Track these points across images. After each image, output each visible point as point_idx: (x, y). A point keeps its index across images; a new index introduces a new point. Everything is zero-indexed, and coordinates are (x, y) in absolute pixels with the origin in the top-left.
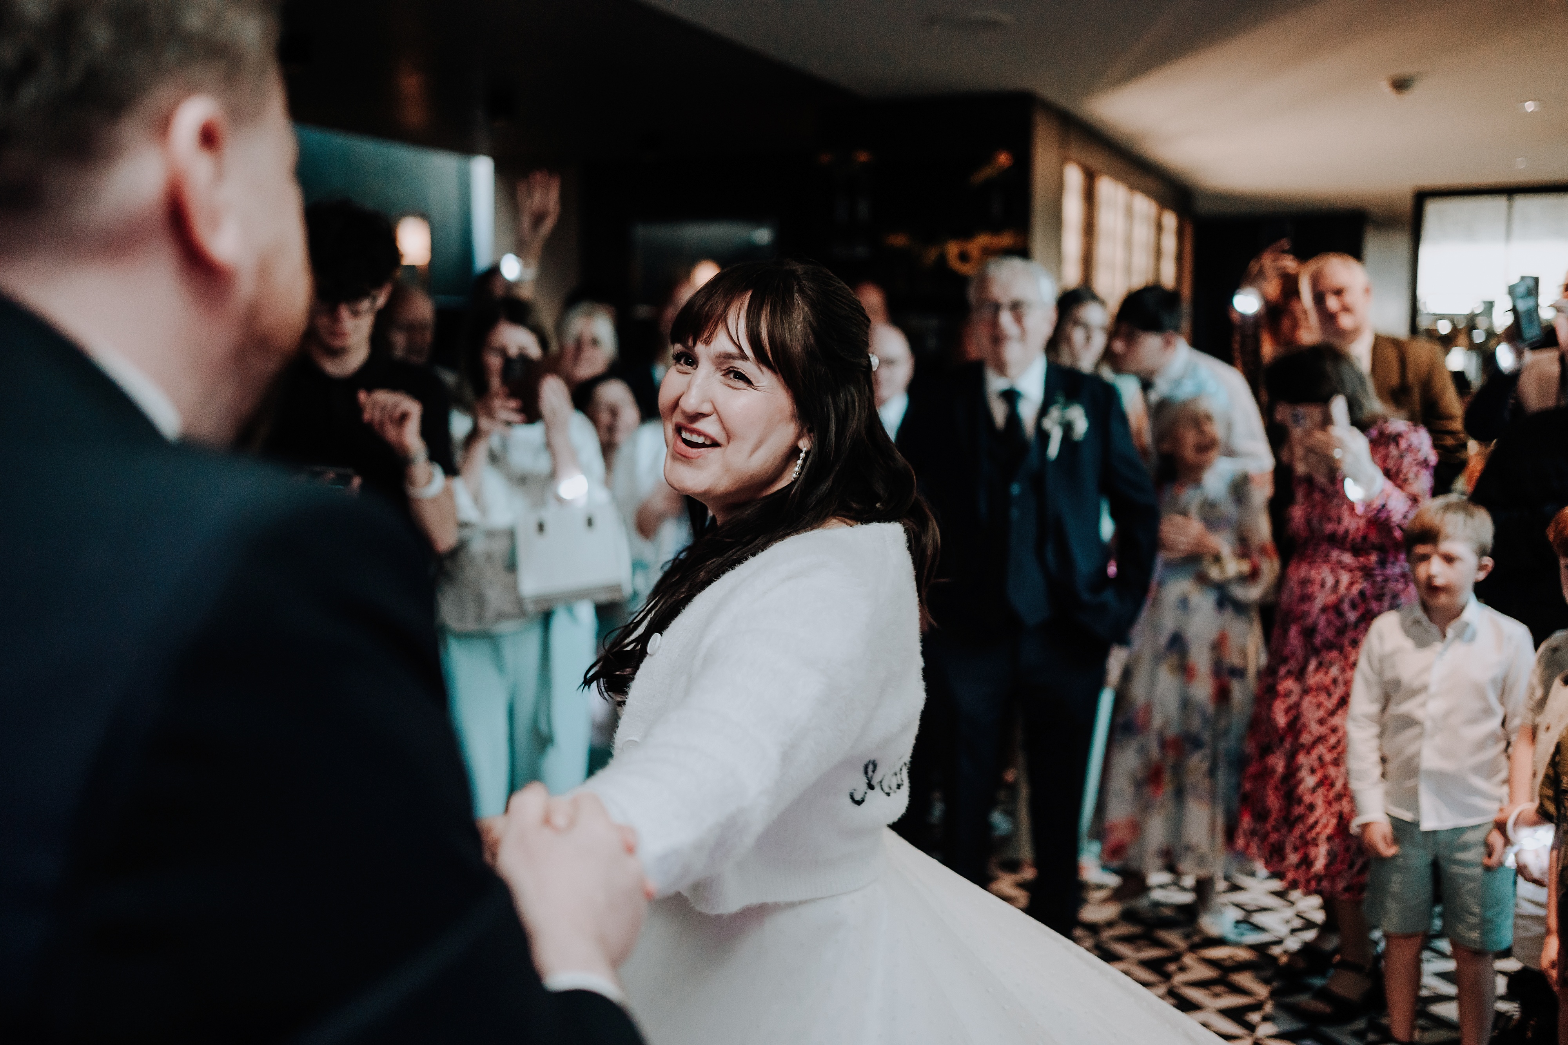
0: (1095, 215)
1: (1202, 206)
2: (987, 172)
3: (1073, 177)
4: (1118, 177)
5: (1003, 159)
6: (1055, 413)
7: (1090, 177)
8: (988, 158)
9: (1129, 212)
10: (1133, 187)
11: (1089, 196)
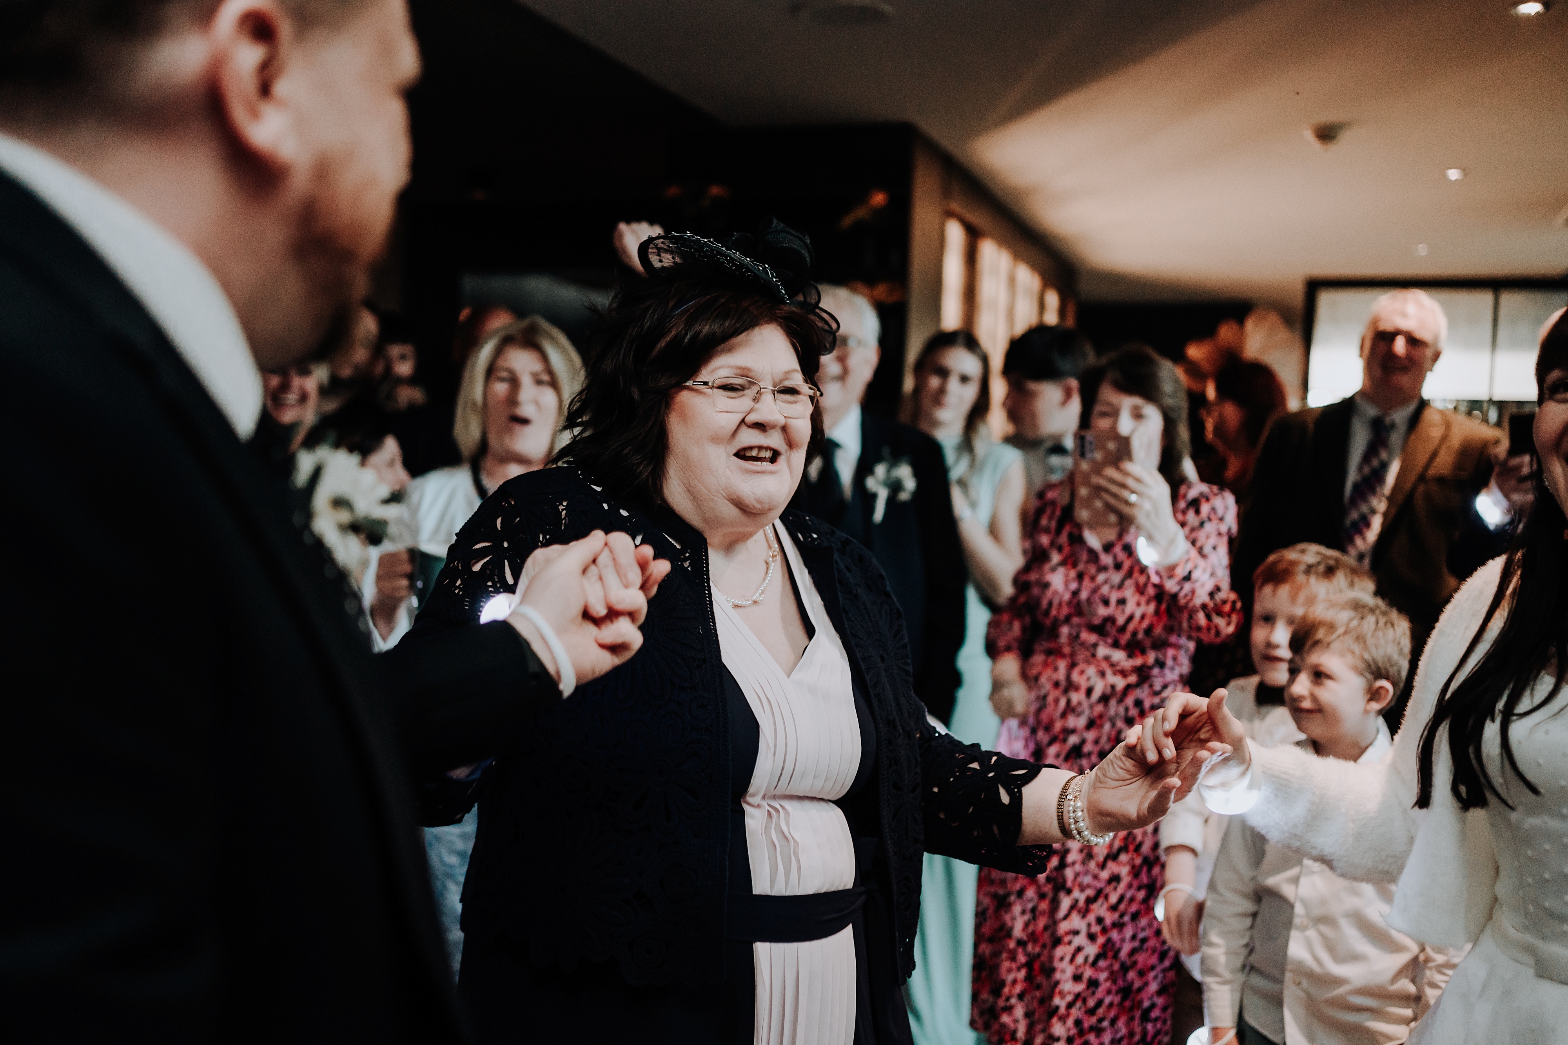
0: (978, 283)
1: (1086, 288)
2: (860, 213)
3: (955, 233)
4: (1003, 242)
5: (879, 199)
6: (880, 470)
7: (973, 234)
8: (862, 198)
9: (1012, 281)
10: (1018, 256)
11: (971, 258)
